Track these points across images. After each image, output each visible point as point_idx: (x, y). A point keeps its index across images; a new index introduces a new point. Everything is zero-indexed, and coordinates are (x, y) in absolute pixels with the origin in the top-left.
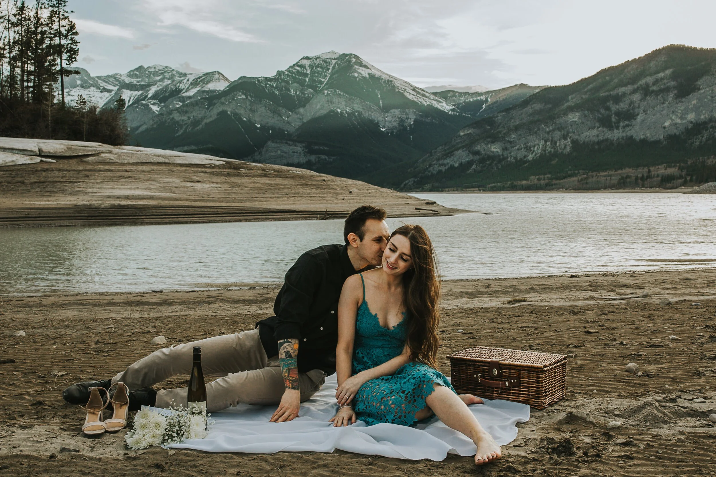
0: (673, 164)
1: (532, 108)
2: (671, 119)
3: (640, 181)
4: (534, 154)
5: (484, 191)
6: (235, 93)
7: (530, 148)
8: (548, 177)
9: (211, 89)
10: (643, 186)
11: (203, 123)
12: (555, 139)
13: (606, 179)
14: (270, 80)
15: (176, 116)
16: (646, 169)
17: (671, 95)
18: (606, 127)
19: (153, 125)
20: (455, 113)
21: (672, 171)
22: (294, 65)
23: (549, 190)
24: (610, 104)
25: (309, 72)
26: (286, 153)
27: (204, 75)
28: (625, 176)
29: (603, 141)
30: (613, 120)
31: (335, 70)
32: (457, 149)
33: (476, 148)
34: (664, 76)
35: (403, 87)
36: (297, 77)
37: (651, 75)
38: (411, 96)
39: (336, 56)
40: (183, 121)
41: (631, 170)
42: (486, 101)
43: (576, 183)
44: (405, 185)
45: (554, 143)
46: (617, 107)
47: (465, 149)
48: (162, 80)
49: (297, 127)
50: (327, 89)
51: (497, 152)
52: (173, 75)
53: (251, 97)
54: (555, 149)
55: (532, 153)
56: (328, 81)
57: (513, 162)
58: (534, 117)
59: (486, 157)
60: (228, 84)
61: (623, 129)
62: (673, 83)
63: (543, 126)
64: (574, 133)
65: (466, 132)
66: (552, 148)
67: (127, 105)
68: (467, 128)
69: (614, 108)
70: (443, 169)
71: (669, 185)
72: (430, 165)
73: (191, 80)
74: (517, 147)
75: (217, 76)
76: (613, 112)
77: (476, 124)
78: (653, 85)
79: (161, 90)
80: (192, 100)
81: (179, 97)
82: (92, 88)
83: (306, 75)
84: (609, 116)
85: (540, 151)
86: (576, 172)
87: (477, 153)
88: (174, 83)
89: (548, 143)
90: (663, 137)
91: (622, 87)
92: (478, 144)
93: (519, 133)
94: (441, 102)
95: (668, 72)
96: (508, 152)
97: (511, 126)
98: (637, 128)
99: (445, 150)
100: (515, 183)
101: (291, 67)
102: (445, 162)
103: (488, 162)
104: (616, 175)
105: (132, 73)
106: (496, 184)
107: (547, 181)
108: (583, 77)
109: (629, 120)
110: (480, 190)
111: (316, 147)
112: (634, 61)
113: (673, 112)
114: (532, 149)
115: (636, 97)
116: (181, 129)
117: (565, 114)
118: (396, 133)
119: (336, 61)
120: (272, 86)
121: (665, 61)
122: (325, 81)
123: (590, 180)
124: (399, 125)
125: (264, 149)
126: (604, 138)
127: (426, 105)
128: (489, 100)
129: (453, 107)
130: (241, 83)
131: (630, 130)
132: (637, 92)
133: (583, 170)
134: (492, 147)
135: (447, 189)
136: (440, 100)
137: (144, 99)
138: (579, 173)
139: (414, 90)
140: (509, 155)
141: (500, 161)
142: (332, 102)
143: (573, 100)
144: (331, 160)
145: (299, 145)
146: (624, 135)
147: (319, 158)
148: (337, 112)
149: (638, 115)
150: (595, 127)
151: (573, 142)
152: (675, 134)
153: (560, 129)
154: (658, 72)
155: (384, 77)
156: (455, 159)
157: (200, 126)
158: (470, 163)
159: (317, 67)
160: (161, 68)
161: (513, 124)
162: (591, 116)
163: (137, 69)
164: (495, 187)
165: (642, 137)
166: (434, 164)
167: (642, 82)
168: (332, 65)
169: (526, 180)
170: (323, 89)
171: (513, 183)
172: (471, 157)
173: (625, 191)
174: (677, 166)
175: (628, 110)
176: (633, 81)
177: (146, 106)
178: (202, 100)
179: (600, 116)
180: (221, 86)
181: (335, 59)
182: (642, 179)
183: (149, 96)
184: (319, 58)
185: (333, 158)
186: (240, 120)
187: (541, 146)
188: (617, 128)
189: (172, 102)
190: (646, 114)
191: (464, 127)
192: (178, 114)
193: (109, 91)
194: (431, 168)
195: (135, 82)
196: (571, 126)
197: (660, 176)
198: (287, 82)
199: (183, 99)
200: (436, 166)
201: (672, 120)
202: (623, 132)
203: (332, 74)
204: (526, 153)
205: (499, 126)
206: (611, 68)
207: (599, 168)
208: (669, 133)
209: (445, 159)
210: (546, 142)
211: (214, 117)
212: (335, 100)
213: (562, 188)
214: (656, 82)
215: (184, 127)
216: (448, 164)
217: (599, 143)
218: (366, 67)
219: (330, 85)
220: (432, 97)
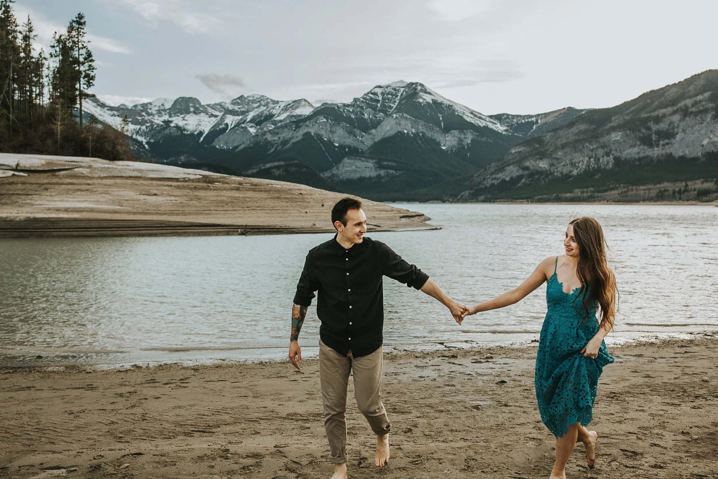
0: (710, 179)
1: (577, 128)
2: (709, 137)
3: (677, 195)
4: (579, 169)
5: (531, 202)
6: (318, 117)
7: (575, 164)
8: (590, 190)
9: (299, 114)
10: (680, 199)
11: (291, 143)
12: (599, 156)
13: (645, 193)
14: (348, 106)
15: (269, 137)
16: (684, 184)
17: (710, 116)
18: (647, 145)
19: (249, 144)
20: (508, 133)
21: (709, 185)
22: (368, 93)
23: (591, 202)
24: (651, 124)
25: (380, 98)
26: (359, 168)
27: (293, 102)
28: (663, 189)
29: (643, 158)
30: (654, 138)
31: (403, 96)
32: (509, 165)
33: (526, 164)
34: (703, 99)
35: (462, 111)
36: (370, 103)
37: (690, 97)
38: (469, 118)
39: (404, 85)
40: (274, 140)
41: (669, 184)
42: (537, 121)
43: (617, 196)
44: (462, 196)
45: (597, 160)
46: (658, 127)
47: (515, 165)
48: (258, 107)
49: (370, 145)
50: (396, 113)
51: (545, 167)
52: (268, 103)
53: (331, 120)
54: (598, 165)
55: (577, 169)
56: (397, 106)
57: (559, 177)
58: (579, 136)
59: (534, 172)
60: (313, 109)
61: (663, 147)
62: (711, 105)
63: (587, 144)
64: (616, 150)
65: (517, 150)
66: (595, 164)
67: (229, 128)
68: (518, 146)
69: (654, 128)
70: (496, 182)
71: (704, 198)
72: (484, 179)
73: (282, 107)
74: (563, 164)
75: (303, 103)
76: (653, 131)
77: (527, 143)
78: (692, 106)
79: (258, 115)
80: (283, 123)
81: (272, 121)
82: (202, 114)
83: (378, 101)
84: (650, 136)
85: (584, 167)
86: (618, 186)
87: (527, 168)
88: (268, 109)
89: (592, 160)
90: (702, 154)
91: (662, 108)
92: (527, 161)
93: (565, 150)
94: (495, 124)
95: (707, 95)
96: (555, 168)
97: (558, 145)
98: (676, 146)
99: (498, 166)
100: (560, 195)
101: (365, 95)
102: (498, 176)
103: (536, 177)
104: (654, 189)
105: (234, 101)
106: (542, 196)
107: (589, 194)
108: (626, 101)
109: (669, 139)
110: (528, 202)
111: (385, 163)
112: (674, 85)
113: (711, 131)
114: (577, 165)
115: (676, 118)
116: (273, 147)
117: (608, 133)
118: (455, 151)
119: (404, 89)
120: (349, 111)
121: (703, 85)
122: (394, 106)
123: (630, 193)
124: (458, 144)
125: (341, 165)
126: (645, 155)
127: (482, 126)
128: (539, 121)
129: (507, 128)
130: (323, 108)
131: (670, 148)
132: (676, 113)
133: (624, 184)
134: (541, 163)
135: (498, 200)
136: (495, 122)
137: (243, 123)
138: (620, 186)
139: (472, 113)
140: (555, 170)
141: (547, 175)
142: (399, 124)
143: (615, 121)
144: (397, 174)
145: (371, 161)
146: (664, 152)
147: (387, 172)
148: (404, 133)
149: (677, 134)
150: (636, 146)
151: (615, 158)
152: (713, 151)
153: (603, 147)
154: (697, 95)
155: (445, 102)
156: (507, 174)
157: (288, 145)
158: (520, 177)
159: (388, 94)
160: (258, 97)
161: (559, 143)
162: (632, 135)
163: (239, 98)
164: (542, 198)
165: (681, 154)
166: (488, 178)
167: (681, 104)
168: (401, 93)
169: (571, 192)
170: (392, 113)
171: (558, 195)
172: (521, 172)
173: (663, 203)
174: (713, 181)
175: (668, 130)
176: (673, 103)
177: (245, 128)
178: (291, 123)
179: (641, 135)
180: (306, 111)
181: (403, 87)
182: (680, 192)
183: (248, 120)
184: (390, 86)
185: (400, 172)
186: (321, 140)
187: (585, 162)
188: (657, 146)
189: (266, 125)
190: (685, 133)
191: (516, 146)
192: (271, 135)
193: (216, 116)
194: (485, 182)
195: (237, 109)
196: (614, 144)
197: (697, 190)
198: (362, 107)
199: (275, 123)
200: (489, 180)
201: (710, 139)
202: (663, 149)
203: (401, 100)
204: (571, 169)
205: (547, 144)
206: (652, 92)
207: (638, 182)
208: (707, 150)
209: (498, 173)
210: (590, 158)
211: (300, 138)
212: (403, 122)
213: (604, 200)
214: (695, 104)
215: (275, 146)
216: (500, 178)
217: (640, 160)
218: (429, 93)
219: (399, 109)
220: (488, 119)
